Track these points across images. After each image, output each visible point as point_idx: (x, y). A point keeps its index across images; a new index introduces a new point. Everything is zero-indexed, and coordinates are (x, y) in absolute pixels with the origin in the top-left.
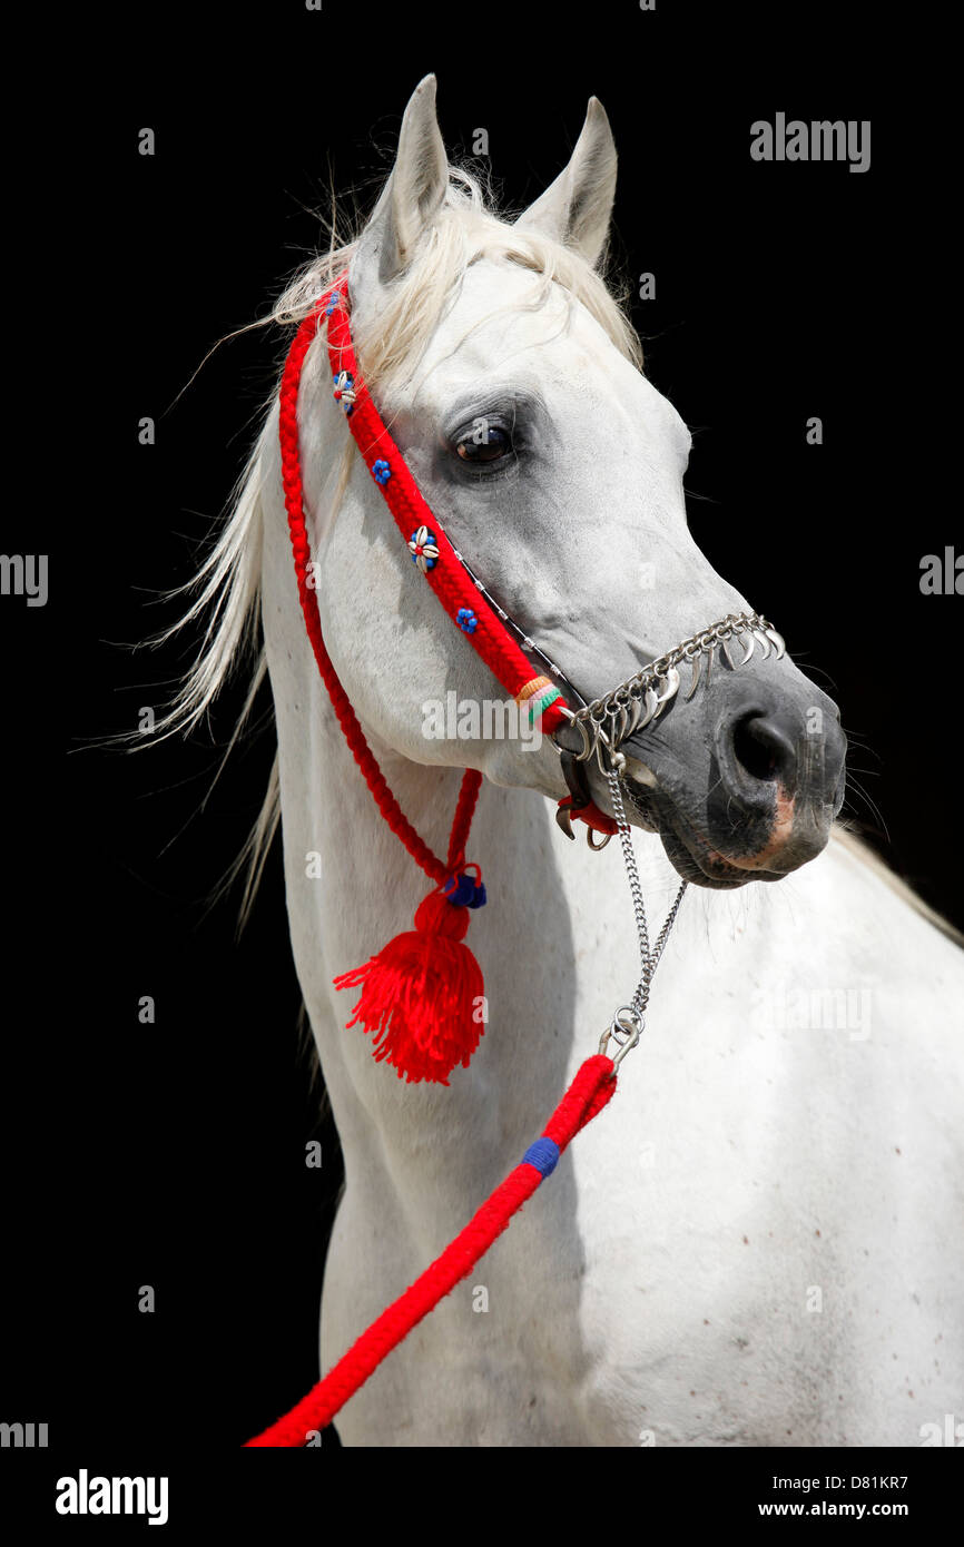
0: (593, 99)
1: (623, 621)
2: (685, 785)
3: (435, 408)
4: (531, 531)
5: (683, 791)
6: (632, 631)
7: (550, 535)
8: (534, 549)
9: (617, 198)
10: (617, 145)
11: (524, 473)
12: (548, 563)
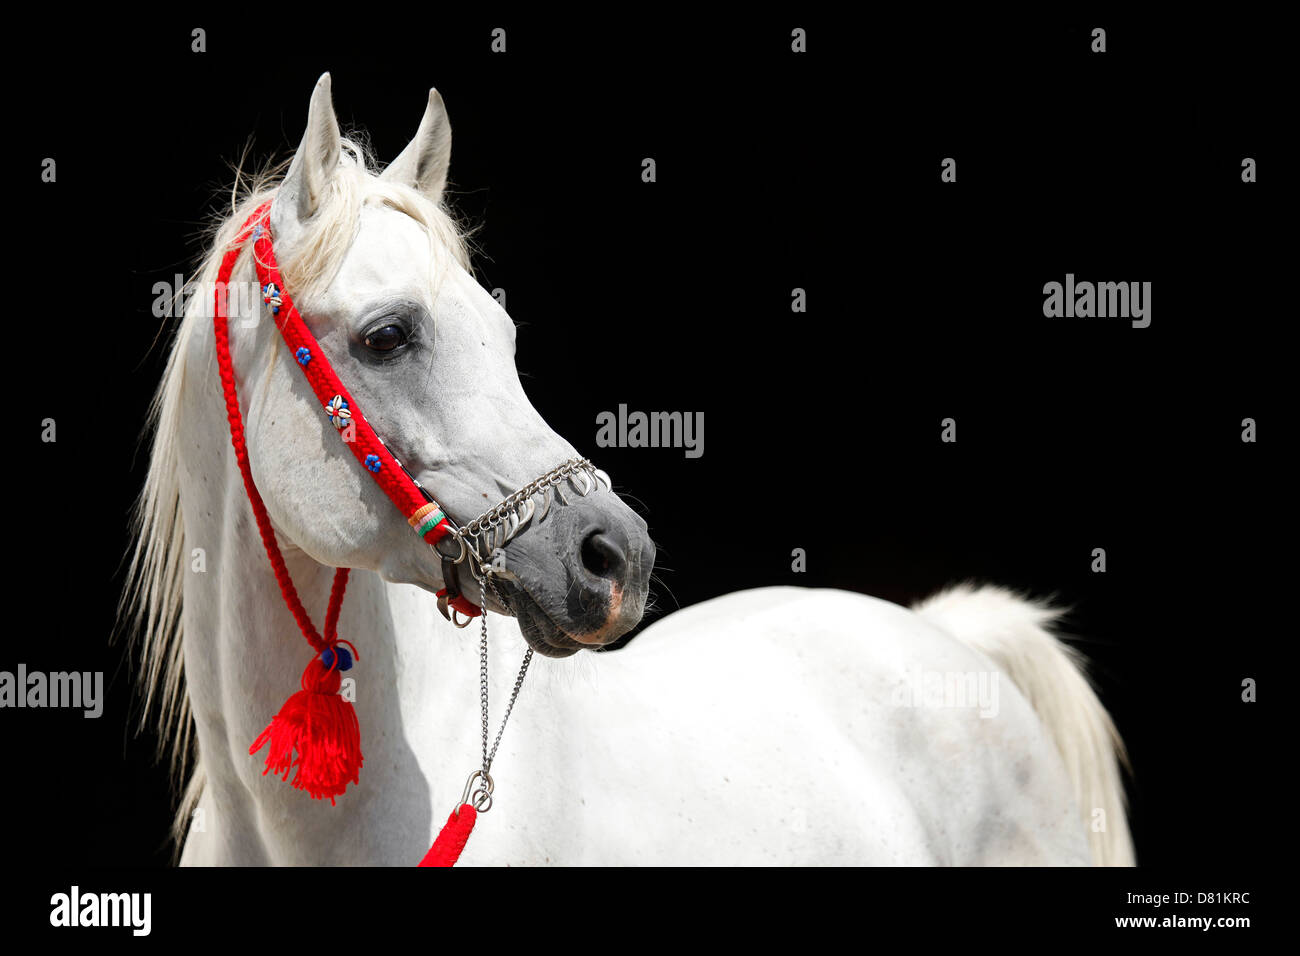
0: (433, 90)
1: (491, 465)
2: (542, 585)
3: (347, 312)
4: (421, 401)
5: (541, 590)
6: (498, 473)
7: (434, 403)
8: (422, 413)
9: (453, 159)
10: (451, 123)
11: (415, 359)
12: (433, 423)
